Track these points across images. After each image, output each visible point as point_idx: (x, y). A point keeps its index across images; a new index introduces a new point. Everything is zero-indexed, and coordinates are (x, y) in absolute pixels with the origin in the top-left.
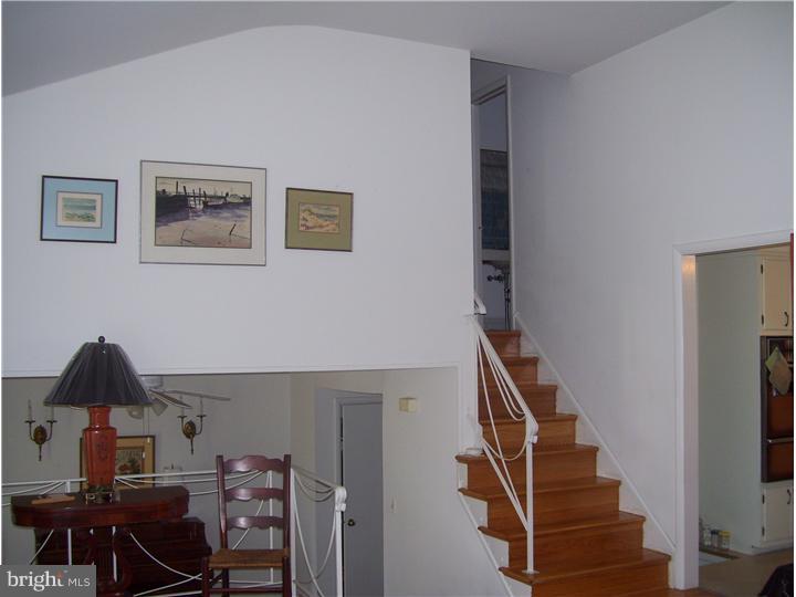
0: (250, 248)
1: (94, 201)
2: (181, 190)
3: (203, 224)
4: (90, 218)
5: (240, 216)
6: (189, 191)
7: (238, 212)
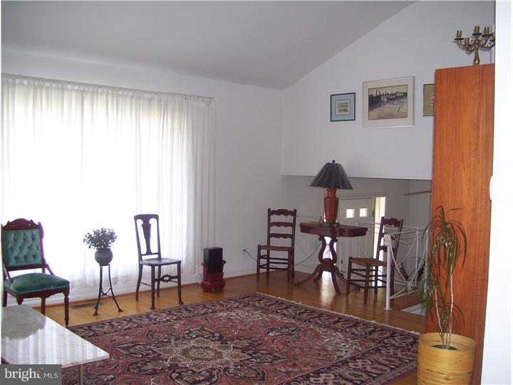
0: (406, 117)
1: (347, 103)
2: (378, 93)
3: (387, 108)
4: (346, 110)
5: (402, 102)
6: (381, 93)
7: (403, 100)
